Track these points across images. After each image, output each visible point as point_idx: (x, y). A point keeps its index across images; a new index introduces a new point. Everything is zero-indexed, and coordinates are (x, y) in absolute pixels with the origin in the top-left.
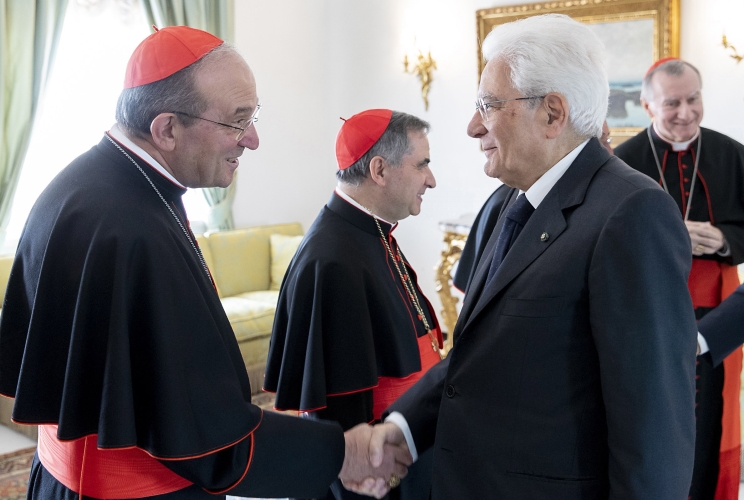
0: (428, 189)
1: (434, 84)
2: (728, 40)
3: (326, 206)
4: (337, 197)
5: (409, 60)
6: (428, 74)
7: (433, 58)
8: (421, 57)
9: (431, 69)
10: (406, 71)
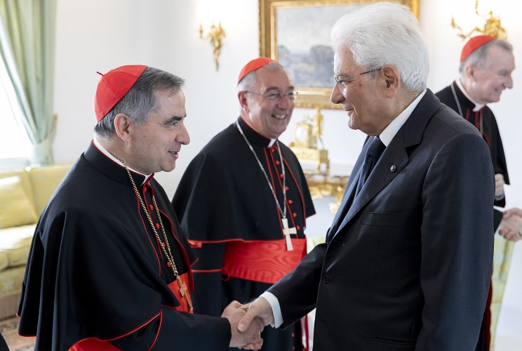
0: (182, 145)
1: (224, 49)
2: (456, 22)
3: (83, 154)
4: (93, 147)
5: (204, 29)
6: (219, 41)
7: (223, 27)
8: (213, 27)
9: (221, 37)
10: (201, 37)
